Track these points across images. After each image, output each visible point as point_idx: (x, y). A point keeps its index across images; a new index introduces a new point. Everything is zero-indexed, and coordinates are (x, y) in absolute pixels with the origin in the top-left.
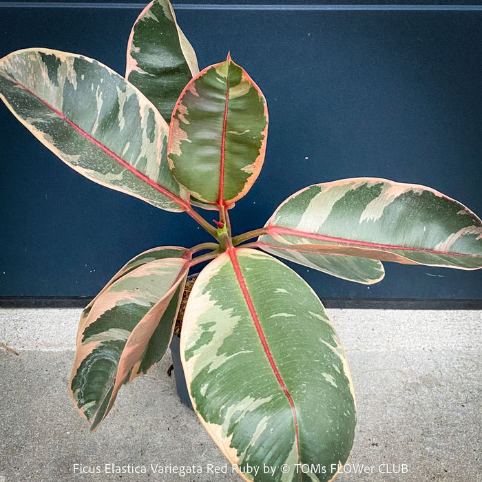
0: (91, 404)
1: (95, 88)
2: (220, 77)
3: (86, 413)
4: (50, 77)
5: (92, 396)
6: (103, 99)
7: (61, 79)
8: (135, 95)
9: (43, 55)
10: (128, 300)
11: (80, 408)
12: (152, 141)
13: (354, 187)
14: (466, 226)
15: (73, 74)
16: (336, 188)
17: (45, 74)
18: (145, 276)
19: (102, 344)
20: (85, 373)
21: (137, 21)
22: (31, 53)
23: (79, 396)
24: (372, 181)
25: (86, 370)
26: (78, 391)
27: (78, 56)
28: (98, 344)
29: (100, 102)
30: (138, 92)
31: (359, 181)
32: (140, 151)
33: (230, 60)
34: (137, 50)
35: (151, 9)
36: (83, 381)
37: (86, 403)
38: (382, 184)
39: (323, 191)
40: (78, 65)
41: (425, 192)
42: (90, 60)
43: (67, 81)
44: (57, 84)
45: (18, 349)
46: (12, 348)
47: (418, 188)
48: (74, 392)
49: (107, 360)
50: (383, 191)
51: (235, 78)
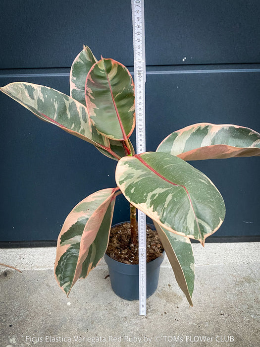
0: (67, 284)
1: (53, 100)
3: (65, 290)
4: (30, 96)
5: (67, 279)
6: (57, 103)
7: (36, 97)
8: (73, 102)
9: (25, 85)
10: (84, 217)
11: (61, 286)
12: (86, 122)
13: (194, 131)
15: (41, 95)
16: (185, 132)
17: (27, 94)
18: (92, 202)
19: (72, 246)
20: (63, 265)
22: (19, 84)
23: (61, 279)
24: (203, 125)
25: (64, 263)
26: (59, 276)
27: (43, 86)
28: (69, 246)
29: (56, 106)
30: (75, 100)
31: (196, 126)
32: (80, 127)
35: (79, 57)
36: (62, 270)
37: (64, 283)
38: (208, 126)
39: (179, 135)
40: (43, 91)
41: (230, 127)
42: (49, 88)
43: (39, 98)
44: (33, 99)
45: (22, 269)
46: (18, 269)
48: (57, 276)
49: (74, 256)
50: (209, 131)
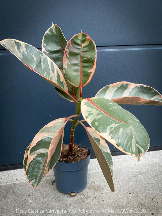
0: (33, 181)
1: (33, 54)
2: (79, 40)
3: (32, 185)
4: (18, 49)
5: (34, 177)
6: (36, 57)
7: (21, 51)
8: (46, 57)
9: (15, 42)
10: (46, 136)
11: (30, 182)
12: (53, 72)
13: (119, 86)
14: (155, 96)
15: (25, 50)
16: (114, 86)
17: (16, 48)
18: (51, 126)
19: (37, 156)
20: (31, 168)
21: (45, 34)
22: (11, 40)
23: (29, 178)
24: (125, 83)
25: (31, 167)
26: (28, 175)
27: (27, 44)
28: (35, 155)
29: (35, 59)
30: (47, 57)
31: (121, 83)
32: (50, 75)
33: (82, 33)
34: (45, 44)
35: (49, 31)
36: (30, 172)
37: (32, 180)
38: (128, 84)
39: (110, 88)
40: (26, 46)
41: (141, 86)
42: (31, 46)
43: (23, 52)
44: (20, 52)
47: (139, 85)
48: (27, 176)
49: (39, 162)
50: (128, 87)
51: (84, 39)
